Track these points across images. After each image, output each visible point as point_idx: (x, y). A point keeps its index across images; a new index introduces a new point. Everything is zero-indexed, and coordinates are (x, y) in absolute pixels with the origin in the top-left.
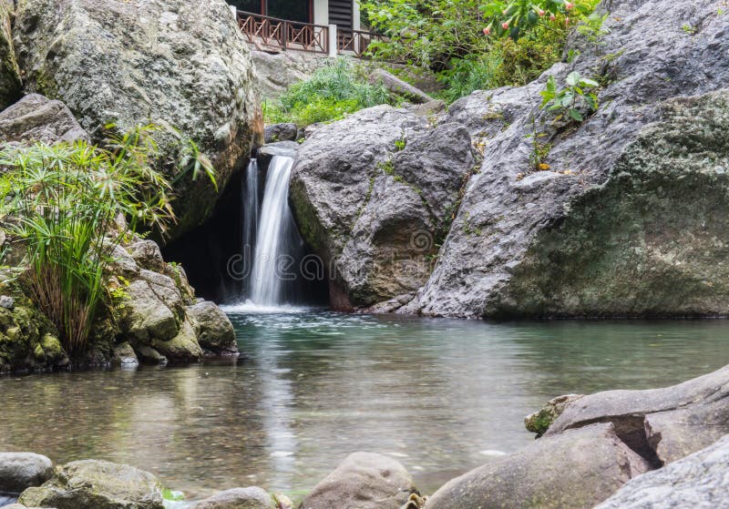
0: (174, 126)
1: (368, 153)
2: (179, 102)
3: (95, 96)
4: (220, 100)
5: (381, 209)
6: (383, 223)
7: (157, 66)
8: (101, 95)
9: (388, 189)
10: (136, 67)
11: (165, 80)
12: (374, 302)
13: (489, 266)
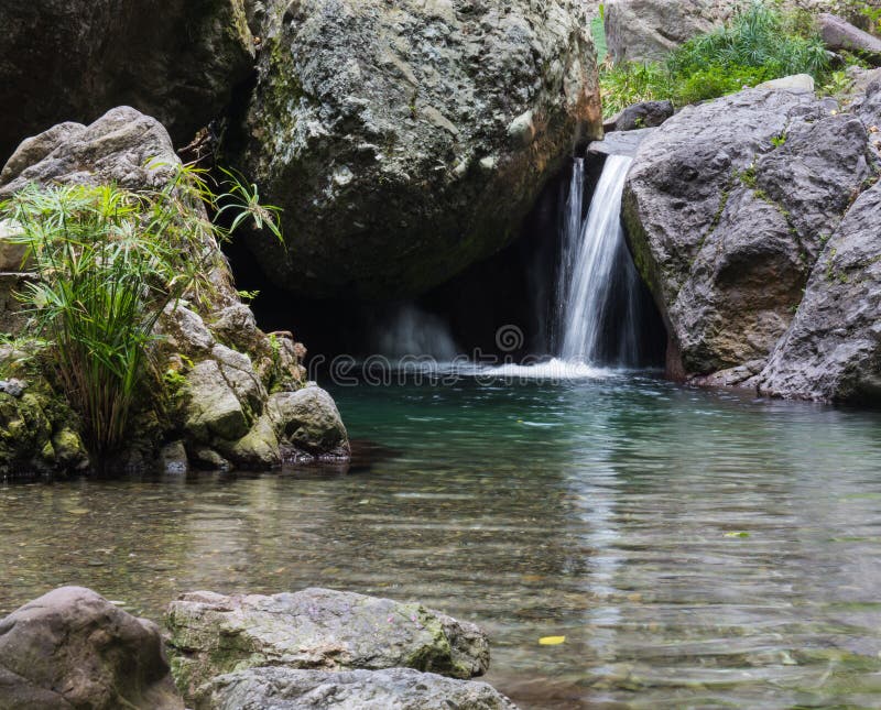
0: (448, 117)
1: (723, 155)
2: (458, 83)
3: (336, 77)
4: (519, 79)
5: (729, 238)
6: (731, 257)
7: (431, 32)
8: (344, 75)
9: (743, 208)
10: (401, 34)
11: (440, 51)
12: (714, 370)
13: (851, 328)
